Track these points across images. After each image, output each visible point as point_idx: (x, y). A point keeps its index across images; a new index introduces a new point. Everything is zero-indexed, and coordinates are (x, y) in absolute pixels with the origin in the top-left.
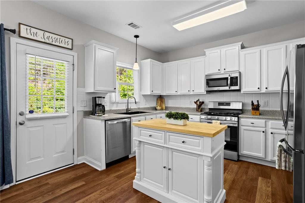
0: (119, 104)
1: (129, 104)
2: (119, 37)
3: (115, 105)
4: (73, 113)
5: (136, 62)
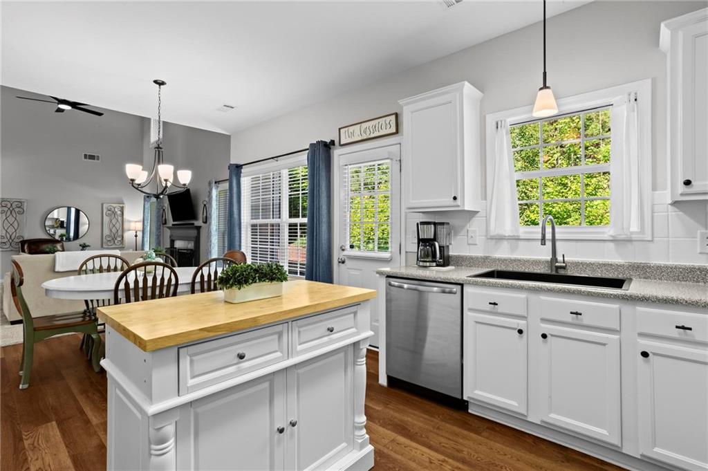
0: (521, 243)
1: (558, 244)
2: (490, 40)
3: (505, 244)
4: (400, 253)
5: (545, 87)
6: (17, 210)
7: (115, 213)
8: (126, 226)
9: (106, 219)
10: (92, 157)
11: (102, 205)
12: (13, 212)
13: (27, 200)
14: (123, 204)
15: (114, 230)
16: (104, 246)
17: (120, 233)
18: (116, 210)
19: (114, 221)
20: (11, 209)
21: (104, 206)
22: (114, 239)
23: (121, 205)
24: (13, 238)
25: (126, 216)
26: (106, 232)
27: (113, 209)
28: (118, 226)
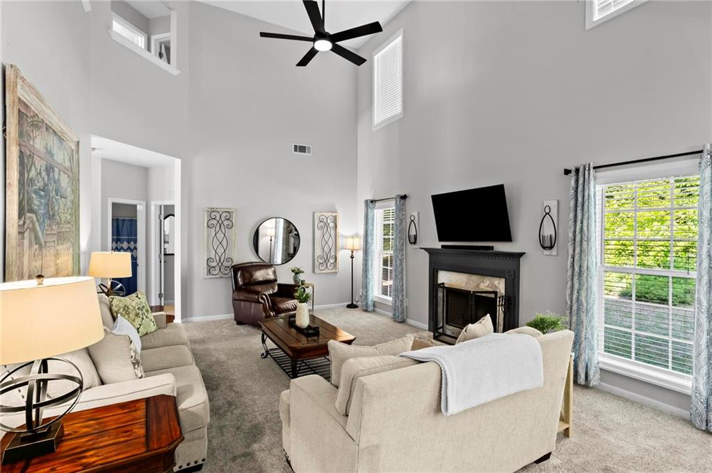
6: (226, 223)
7: (326, 225)
8: (340, 242)
9: (318, 233)
10: (302, 149)
11: (314, 213)
12: (222, 226)
13: (236, 209)
14: (336, 212)
15: (326, 249)
16: (316, 271)
17: (333, 253)
18: (329, 221)
19: (327, 236)
20: (220, 222)
21: (317, 215)
22: (327, 260)
23: (334, 214)
24: (222, 260)
25: (340, 230)
26: (318, 252)
27: (325, 221)
28: (331, 243)
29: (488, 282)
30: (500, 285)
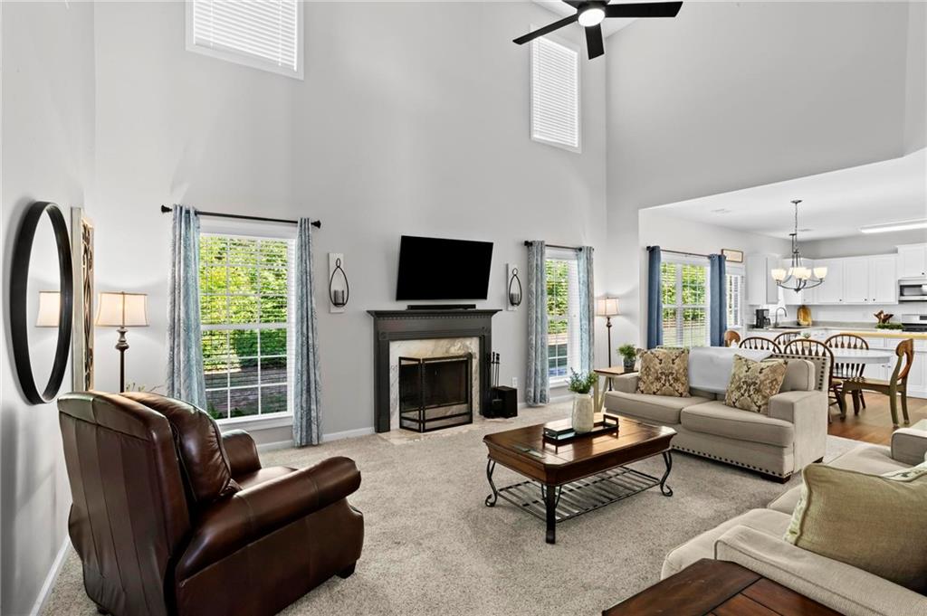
29: (459, 344)
30: (473, 345)
